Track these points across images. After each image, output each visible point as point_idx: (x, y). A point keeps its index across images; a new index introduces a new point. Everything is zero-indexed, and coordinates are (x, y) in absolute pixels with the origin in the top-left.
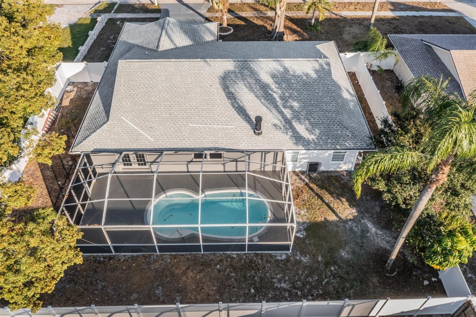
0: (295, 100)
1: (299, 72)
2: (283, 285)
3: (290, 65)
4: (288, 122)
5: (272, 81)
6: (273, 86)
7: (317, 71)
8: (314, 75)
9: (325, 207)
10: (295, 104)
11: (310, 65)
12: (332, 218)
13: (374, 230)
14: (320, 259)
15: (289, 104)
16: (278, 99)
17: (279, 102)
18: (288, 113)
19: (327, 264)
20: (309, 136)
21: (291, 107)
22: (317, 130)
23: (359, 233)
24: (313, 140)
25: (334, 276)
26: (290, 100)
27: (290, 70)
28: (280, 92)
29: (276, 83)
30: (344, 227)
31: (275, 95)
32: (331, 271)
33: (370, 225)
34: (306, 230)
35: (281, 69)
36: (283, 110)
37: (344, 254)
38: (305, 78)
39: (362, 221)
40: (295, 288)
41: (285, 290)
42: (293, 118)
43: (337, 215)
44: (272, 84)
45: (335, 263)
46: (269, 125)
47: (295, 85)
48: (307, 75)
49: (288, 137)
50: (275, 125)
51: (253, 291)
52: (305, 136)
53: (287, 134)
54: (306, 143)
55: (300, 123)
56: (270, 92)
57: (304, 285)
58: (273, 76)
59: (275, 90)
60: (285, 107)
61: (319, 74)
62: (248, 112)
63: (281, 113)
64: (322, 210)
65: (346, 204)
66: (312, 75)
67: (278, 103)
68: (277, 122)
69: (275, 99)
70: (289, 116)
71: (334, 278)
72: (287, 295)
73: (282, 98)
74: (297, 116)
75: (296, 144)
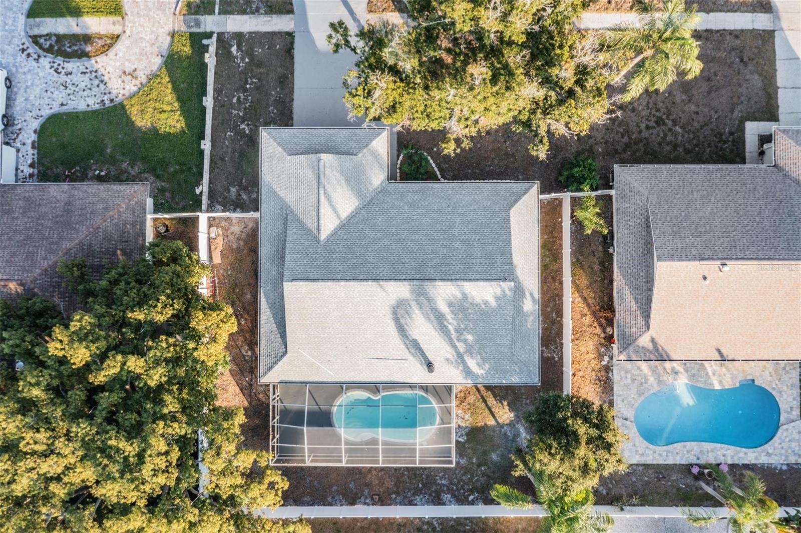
0: (469, 333)
1: (478, 300)
2: (443, 482)
3: (469, 290)
4: (460, 356)
5: (448, 310)
6: (449, 317)
7: (497, 299)
8: (493, 303)
9: (487, 411)
10: (470, 338)
11: (492, 291)
12: (491, 422)
13: (524, 434)
14: (474, 460)
15: (463, 337)
16: (453, 332)
17: (454, 335)
18: (461, 347)
19: (479, 465)
20: (478, 371)
21: (465, 341)
22: (487, 365)
23: (511, 438)
24: (482, 375)
25: (483, 474)
26: (465, 333)
27: (469, 296)
28: (455, 323)
29: (453, 312)
30: (500, 431)
31: (450, 327)
32: (481, 470)
33: (522, 430)
34: (467, 434)
35: (460, 296)
36: (457, 344)
37: (494, 457)
38: (483, 306)
39: (517, 426)
40: (452, 484)
41: (444, 485)
42: (466, 353)
43: (496, 420)
44: (448, 313)
45: (486, 464)
46: (442, 359)
47: (472, 315)
48: (486, 303)
49: (459, 371)
50: (448, 360)
51: (420, 486)
52: (474, 371)
53: (458, 368)
54: (474, 378)
55: (472, 357)
56: (445, 323)
57: (459, 482)
58: (450, 305)
59: (451, 321)
60: (459, 340)
61: (499, 302)
62: (422, 346)
63: (454, 347)
64: (484, 414)
65: (507, 408)
66: (491, 304)
67: (452, 336)
68: (449, 356)
69: (450, 332)
70: (462, 350)
71: (483, 476)
72: (445, 489)
73: (457, 330)
74: (469, 350)
75: (466, 378)
